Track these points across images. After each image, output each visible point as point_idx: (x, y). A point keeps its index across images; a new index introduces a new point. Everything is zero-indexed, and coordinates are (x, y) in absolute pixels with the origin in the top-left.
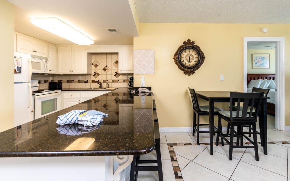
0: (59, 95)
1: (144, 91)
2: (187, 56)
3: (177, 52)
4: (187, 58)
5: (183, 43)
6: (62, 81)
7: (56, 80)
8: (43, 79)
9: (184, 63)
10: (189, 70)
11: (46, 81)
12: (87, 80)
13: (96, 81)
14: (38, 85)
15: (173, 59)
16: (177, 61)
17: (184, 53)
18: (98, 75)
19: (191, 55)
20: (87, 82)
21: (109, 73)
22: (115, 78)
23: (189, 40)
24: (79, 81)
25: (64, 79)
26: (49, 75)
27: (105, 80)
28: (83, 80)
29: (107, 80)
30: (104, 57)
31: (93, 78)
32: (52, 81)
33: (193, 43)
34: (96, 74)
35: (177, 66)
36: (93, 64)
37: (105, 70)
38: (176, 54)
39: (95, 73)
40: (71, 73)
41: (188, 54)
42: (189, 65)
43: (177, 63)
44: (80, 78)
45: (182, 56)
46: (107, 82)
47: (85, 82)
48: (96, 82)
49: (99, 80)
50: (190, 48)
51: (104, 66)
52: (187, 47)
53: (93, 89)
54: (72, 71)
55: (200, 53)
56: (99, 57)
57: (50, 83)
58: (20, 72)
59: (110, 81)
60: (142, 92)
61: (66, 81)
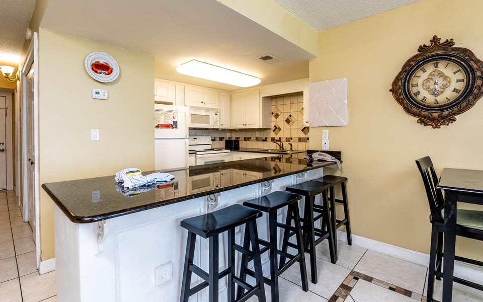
0: (227, 155)
1: (321, 157)
2: (428, 80)
3: (400, 74)
4: (428, 84)
5: (419, 51)
6: (239, 138)
7: (234, 136)
8: (218, 135)
9: (420, 98)
10: (435, 115)
11: (222, 138)
12: (266, 138)
13: (276, 139)
14: (211, 142)
15: (390, 91)
16: (400, 94)
17: (419, 73)
18: (280, 129)
19: (441, 75)
20: (265, 140)
21: (294, 126)
22: (302, 135)
23: (435, 40)
24: (257, 139)
25: (242, 136)
26: (224, 130)
27: (289, 138)
28: (261, 138)
29: (291, 139)
30: (287, 101)
31: (273, 135)
32: (229, 138)
33: (450, 43)
34: (277, 129)
35: (401, 107)
36: (273, 113)
37: (288, 121)
38: (398, 79)
39: (275, 126)
40: (244, 127)
41: (430, 75)
42: (436, 102)
43: (400, 101)
44: (258, 135)
45: (414, 80)
46: (291, 141)
47: (263, 140)
48: (277, 141)
49: (280, 138)
50: (436, 59)
51: (286, 116)
52: (429, 57)
53: (270, 151)
54: (245, 125)
55: (471, 67)
56: (280, 102)
57: (227, 141)
58: (176, 127)
59: (295, 139)
60: (319, 160)
61: (243, 138)
